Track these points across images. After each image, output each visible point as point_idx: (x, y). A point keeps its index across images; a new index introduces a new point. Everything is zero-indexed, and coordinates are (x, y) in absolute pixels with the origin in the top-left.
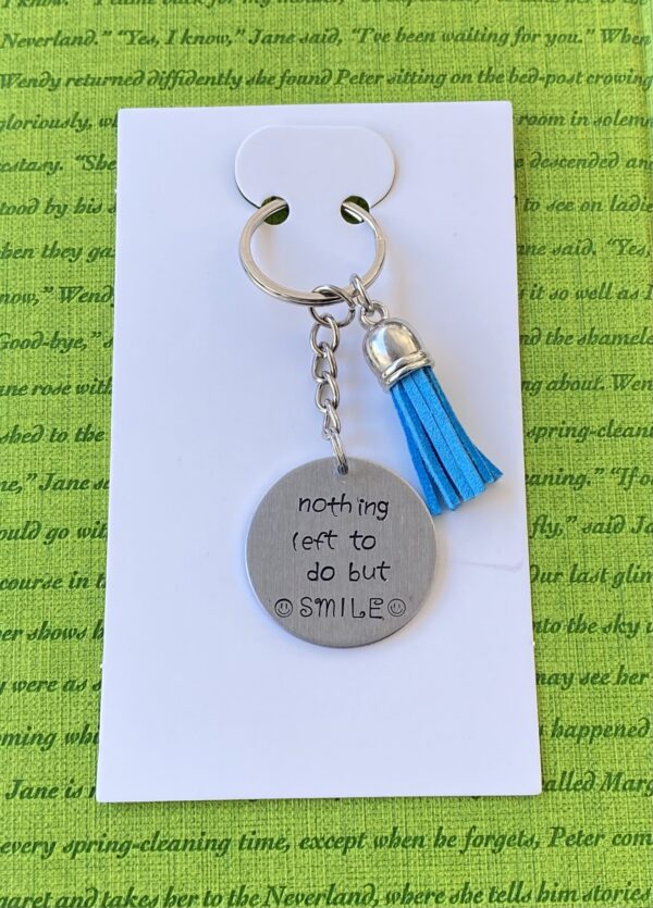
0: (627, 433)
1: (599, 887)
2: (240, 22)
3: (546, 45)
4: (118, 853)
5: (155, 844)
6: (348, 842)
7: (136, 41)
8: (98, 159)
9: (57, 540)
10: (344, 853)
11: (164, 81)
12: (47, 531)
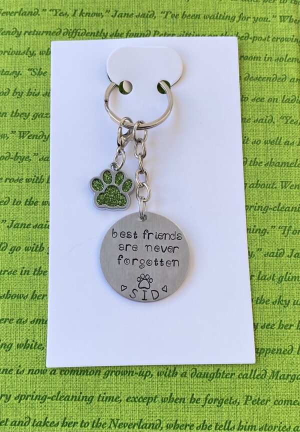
0: (287, 209)
1: (267, 424)
2: (107, 7)
3: (253, 22)
4: (41, 401)
5: (58, 397)
6: (149, 400)
7: (58, 14)
8: (38, 70)
9: (15, 252)
10: (147, 404)
11: (71, 34)
12: (10, 247)
